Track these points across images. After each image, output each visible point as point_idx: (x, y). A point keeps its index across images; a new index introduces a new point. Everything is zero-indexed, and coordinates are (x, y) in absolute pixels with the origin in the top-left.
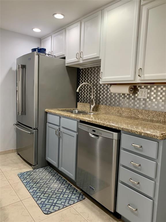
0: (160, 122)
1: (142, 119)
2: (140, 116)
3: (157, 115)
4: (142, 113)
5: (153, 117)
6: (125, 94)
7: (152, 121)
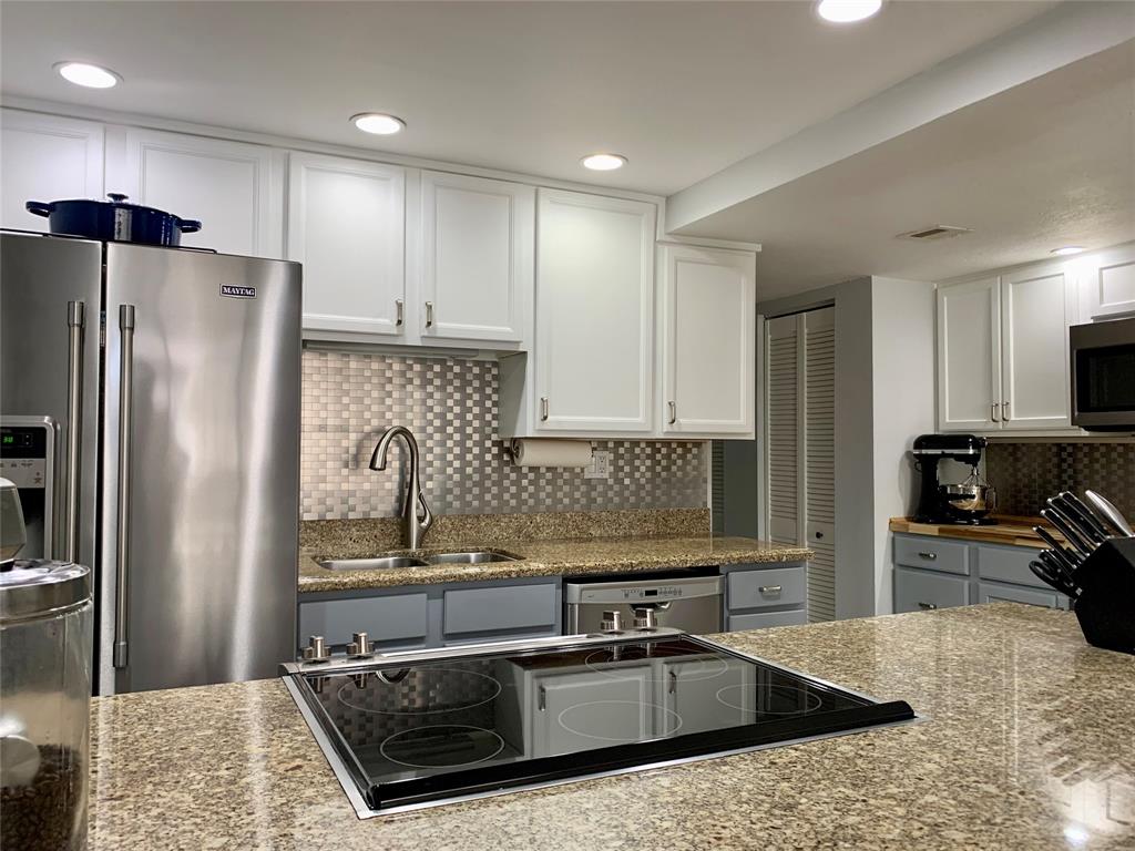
0: (649, 538)
1: (601, 538)
2: (596, 532)
3: (639, 520)
4: (599, 522)
5: (631, 527)
6: (573, 469)
7: (627, 537)
